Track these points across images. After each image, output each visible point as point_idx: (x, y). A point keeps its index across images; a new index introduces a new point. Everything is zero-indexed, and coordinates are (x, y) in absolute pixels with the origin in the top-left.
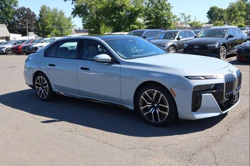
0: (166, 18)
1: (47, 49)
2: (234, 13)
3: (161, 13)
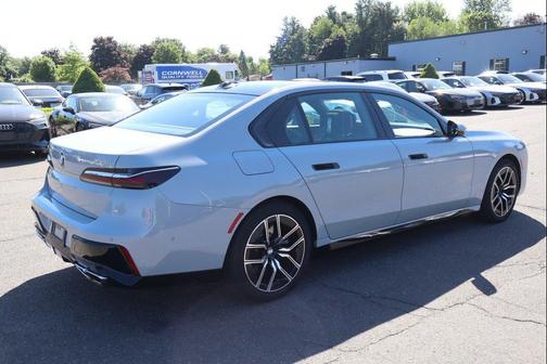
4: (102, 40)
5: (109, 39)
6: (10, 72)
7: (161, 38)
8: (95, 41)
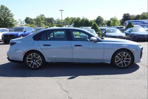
0: (11, 21)
1: (38, 33)
2: (39, 21)
3: (8, 18)
4: (126, 14)
5: (128, 14)
6: (103, 24)
7: (144, 12)
8: (124, 15)
